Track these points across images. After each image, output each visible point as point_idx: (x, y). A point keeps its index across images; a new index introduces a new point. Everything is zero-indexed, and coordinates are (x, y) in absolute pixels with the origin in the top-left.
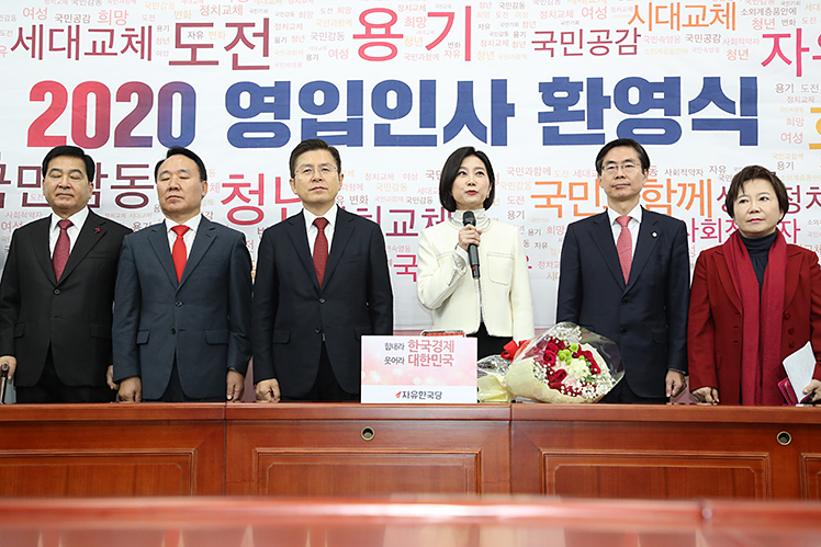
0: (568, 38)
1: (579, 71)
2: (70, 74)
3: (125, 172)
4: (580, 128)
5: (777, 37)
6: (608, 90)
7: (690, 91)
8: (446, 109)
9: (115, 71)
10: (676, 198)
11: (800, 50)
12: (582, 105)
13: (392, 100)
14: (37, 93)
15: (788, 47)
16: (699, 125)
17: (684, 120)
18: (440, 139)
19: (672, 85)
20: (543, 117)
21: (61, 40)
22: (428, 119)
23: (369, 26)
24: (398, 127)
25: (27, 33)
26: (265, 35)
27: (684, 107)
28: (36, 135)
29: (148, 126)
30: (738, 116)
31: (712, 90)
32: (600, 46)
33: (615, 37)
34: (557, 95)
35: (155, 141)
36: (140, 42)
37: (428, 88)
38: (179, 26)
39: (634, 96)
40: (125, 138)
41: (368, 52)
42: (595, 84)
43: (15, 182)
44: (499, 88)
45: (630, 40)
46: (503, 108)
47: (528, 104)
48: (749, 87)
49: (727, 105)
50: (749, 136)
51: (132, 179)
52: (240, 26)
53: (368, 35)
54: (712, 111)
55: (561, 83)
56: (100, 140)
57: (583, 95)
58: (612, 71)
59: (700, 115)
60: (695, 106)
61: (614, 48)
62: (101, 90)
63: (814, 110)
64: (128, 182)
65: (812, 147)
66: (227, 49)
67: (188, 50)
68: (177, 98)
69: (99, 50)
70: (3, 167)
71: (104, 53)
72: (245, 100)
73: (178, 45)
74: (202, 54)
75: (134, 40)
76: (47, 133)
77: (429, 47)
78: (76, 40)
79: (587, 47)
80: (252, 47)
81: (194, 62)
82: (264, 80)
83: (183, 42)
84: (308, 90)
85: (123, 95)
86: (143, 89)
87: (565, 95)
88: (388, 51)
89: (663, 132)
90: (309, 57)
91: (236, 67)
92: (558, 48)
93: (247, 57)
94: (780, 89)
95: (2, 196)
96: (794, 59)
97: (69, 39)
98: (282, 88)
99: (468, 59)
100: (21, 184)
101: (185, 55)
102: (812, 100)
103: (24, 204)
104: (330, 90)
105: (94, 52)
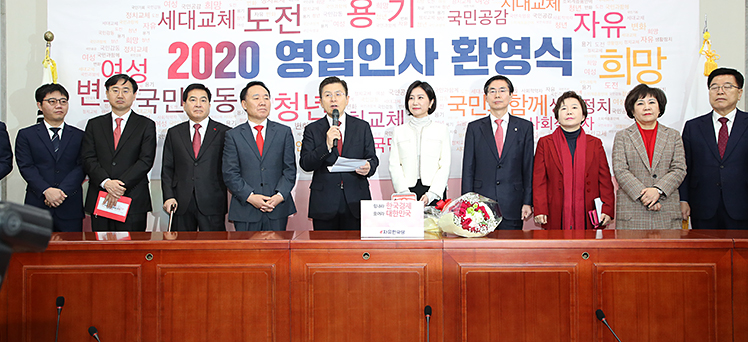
0: (468, 14)
1: (474, 33)
2: (190, 37)
3: (221, 92)
4: (475, 65)
5: (582, 16)
6: (490, 44)
7: (535, 45)
8: (400, 55)
9: (214, 36)
10: (527, 105)
11: (594, 23)
12: (476, 52)
13: (369, 50)
14: (172, 49)
15: (588, 21)
16: (540, 64)
17: (532, 61)
18: (397, 72)
19: (525, 42)
20: (454, 59)
21: (185, 19)
22: (390, 61)
23: (356, 8)
24: (373, 65)
25: (167, 15)
26: (298, 14)
27: (532, 54)
28: (173, 73)
29: (233, 67)
30: (561, 59)
31: (547, 44)
32: (486, 20)
33: (494, 14)
34: (462, 47)
35: (238, 74)
36: (229, 19)
37: (390, 43)
38: (249, 9)
39: (505, 47)
40: (220, 74)
41: (355, 23)
42: (483, 41)
43: (162, 99)
44: (429, 43)
45: (502, 16)
46: (431, 56)
47: (446, 52)
48: (567, 42)
49: (555, 53)
50: (567, 71)
51: (225, 96)
52: (284, 9)
53: (356, 13)
54: (547, 57)
55: (464, 40)
56: (207, 75)
57: (477, 47)
58: (492, 34)
59: (541, 59)
60: (538, 54)
61: (493, 20)
62: (207, 46)
63: (602, 57)
64: (223, 98)
65: (601, 77)
66: (277, 22)
67: (255, 23)
68: (249, 50)
69: (206, 24)
70: (155, 91)
71: (208, 25)
72: (287, 51)
73: (249, 20)
74: (263, 25)
75: (225, 18)
76: (178, 71)
77: (390, 20)
78: (194, 19)
79: (478, 20)
80: (290, 20)
81: (258, 29)
82: (298, 39)
83: (252, 18)
84: (322, 45)
85: (219, 49)
86: (230, 46)
87: (466, 47)
88: (367, 22)
89: (520, 68)
90: (322, 26)
91: (281, 32)
92: (463, 20)
93: (288, 26)
94: (584, 44)
95: (155, 106)
96: (591, 28)
97: (190, 18)
98: (307, 44)
99: (412, 26)
100: (165, 100)
101: (253, 25)
102: (601, 51)
103: (167, 111)
104: (334, 44)
105: (203, 25)
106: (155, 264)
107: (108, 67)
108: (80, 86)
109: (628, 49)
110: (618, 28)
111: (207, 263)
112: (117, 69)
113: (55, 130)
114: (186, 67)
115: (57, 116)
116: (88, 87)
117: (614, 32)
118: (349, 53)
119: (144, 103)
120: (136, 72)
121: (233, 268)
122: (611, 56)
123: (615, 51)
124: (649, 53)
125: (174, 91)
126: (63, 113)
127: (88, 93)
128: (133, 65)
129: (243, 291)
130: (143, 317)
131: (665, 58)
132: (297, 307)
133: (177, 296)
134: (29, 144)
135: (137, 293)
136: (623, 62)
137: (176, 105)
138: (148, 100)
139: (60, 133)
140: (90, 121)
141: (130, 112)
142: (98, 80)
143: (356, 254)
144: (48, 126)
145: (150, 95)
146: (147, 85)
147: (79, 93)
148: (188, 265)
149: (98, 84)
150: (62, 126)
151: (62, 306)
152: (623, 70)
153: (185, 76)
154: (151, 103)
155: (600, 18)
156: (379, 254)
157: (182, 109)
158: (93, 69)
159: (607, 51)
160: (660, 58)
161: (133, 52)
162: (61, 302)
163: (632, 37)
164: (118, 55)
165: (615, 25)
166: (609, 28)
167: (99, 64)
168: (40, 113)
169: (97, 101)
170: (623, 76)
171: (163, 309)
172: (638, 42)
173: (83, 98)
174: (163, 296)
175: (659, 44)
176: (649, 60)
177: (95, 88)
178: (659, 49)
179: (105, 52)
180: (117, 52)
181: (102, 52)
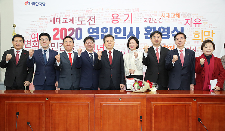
0: (150, 19)
1: (152, 25)
2: (60, 26)
5: (187, 20)
6: (157, 29)
7: (172, 29)
8: (128, 32)
9: (68, 26)
11: (191, 22)
13: (118, 31)
14: (54, 30)
15: (189, 21)
17: (171, 35)
18: (127, 38)
19: (168, 28)
20: (145, 34)
21: (58, 20)
22: (124, 34)
23: (113, 17)
24: (119, 36)
25: (52, 19)
26: (95, 19)
27: (171, 32)
28: (54, 38)
29: (74, 36)
31: (176, 29)
32: (156, 21)
33: (158, 19)
34: (148, 30)
35: (75, 38)
36: (72, 20)
37: (124, 28)
38: (79, 17)
39: (162, 30)
41: (113, 22)
42: (155, 28)
43: (51, 46)
44: (137, 28)
45: (161, 20)
46: (138, 32)
47: (142, 31)
48: (182, 28)
52: (90, 17)
53: (113, 19)
54: (175, 33)
55: (148, 28)
57: (153, 30)
58: (158, 26)
59: (173, 34)
60: (173, 32)
61: (158, 21)
62: (65, 29)
63: (193, 33)
65: (193, 40)
66: (88, 21)
67: (81, 22)
68: (79, 31)
69: (65, 22)
71: (66, 22)
72: (91, 31)
73: (79, 21)
74: (83, 22)
75: (71, 20)
76: (56, 37)
77: (124, 21)
78: (61, 20)
79: (153, 21)
80: (92, 21)
81: (82, 24)
82: (95, 27)
83: (80, 20)
84: (102, 29)
85: (69, 30)
86: (73, 29)
87: (149, 30)
88: (117, 22)
89: (167, 37)
90: (103, 23)
91: (89, 25)
92: (148, 21)
93: (91, 23)
94: (188, 29)
96: (190, 24)
97: (60, 20)
98: (98, 29)
99: (132, 23)
101: (80, 22)
102: (193, 31)
104: (106, 29)
105: (64, 22)
106: (49, 102)
107: (33, 36)
109: (202, 31)
110: (199, 24)
111: (67, 101)
112: (36, 37)
114: (59, 36)
116: (27, 42)
117: (197, 25)
118: (111, 32)
121: (75, 103)
122: (197, 33)
123: (198, 31)
124: (209, 32)
125: (55, 44)
127: (27, 44)
129: (79, 111)
130: (45, 119)
131: (214, 34)
132: (97, 116)
133: (57, 112)
135: (43, 111)
136: (200, 35)
137: (55, 48)
142: (30, 40)
143: (117, 99)
148: (60, 102)
151: (18, 115)
152: (200, 38)
153: (58, 39)
155: (193, 20)
156: (125, 99)
158: (29, 36)
159: (195, 31)
160: (213, 33)
161: (41, 31)
162: (18, 114)
163: (203, 27)
164: (37, 32)
165: (198, 23)
166: (196, 24)
167: (30, 35)
169: (30, 47)
170: (200, 39)
171: (52, 116)
172: (205, 28)
173: (25, 46)
174: (52, 112)
175: (212, 29)
176: (209, 34)
177: (29, 42)
178: (212, 30)
179: (32, 31)
180: (36, 31)
181: (31, 31)
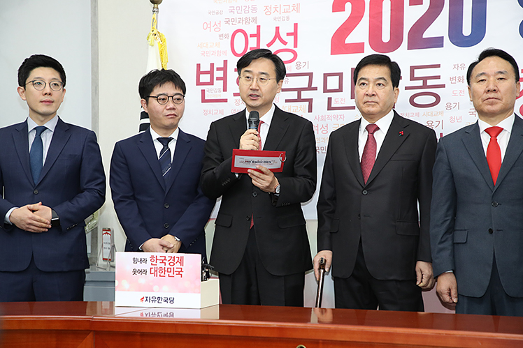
3: (418, 73)
28: (339, 44)
29: (439, 27)
35: (447, 41)
40: (418, 41)
43: (321, 88)
51: (425, 79)
56: (395, 43)
64: (420, 83)
70: (310, 75)
76: (347, 41)
95: (310, 101)
100: (326, 90)
103: (330, 108)
107: (240, 38)
108: (199, 73)
112: (253, 43)
113: (165, 141)
114: (360, 34)
115: (167, 122)
116: (211, 73)
119: (294, 95)
120: (282, 46)
125: (340, 75)
126: (177, 116)
127: (211, 83)
128: (277, 35)
134: (127, 165)
137: (344, 98)
138: (299, 90)
139: (172, 146)
140: (214, 125)
141: (273, 108)
142: (225, 62)
144: (155, 135)
145: (303, 83)
146: (298, 66)
147: (198, 83)
149: (224, 69)
150: (175, 135)
153: (359, 48)
154: (305, 95)
157: (352, 103)
158: (218, 45)
161: (277, 14)
164: (255, 20)
167: (226, 36)
168: (144, 115)
169: (223, 96)
173: (203, 91)
177: (220, 74)
179: (236, 16)
180: (253, 15)
181: (231, 16)
